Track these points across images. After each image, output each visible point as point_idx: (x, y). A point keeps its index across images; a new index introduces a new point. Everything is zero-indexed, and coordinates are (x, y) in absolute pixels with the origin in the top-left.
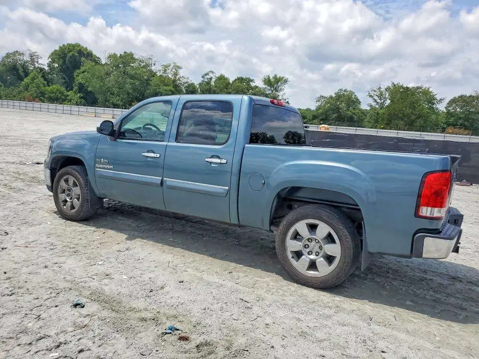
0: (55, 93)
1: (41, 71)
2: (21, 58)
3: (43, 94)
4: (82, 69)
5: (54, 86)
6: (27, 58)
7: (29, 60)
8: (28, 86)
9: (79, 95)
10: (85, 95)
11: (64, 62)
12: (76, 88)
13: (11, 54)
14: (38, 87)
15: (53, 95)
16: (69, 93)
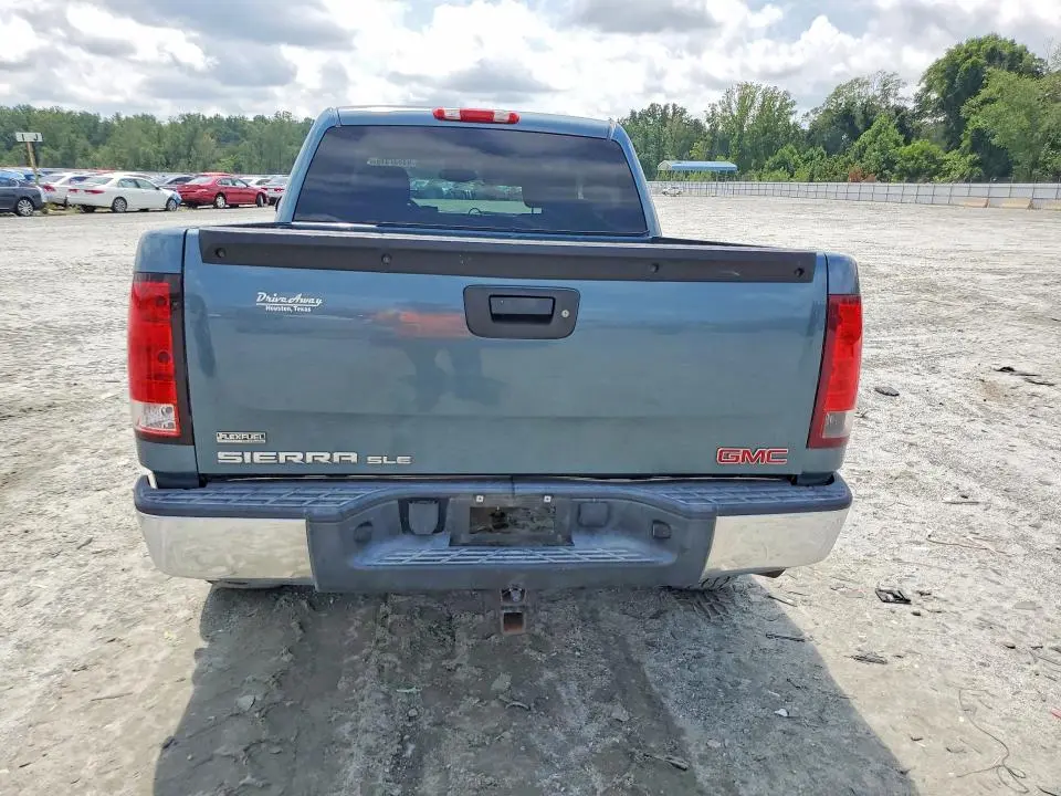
0: (917, 159)
1: (897, 115)
2: (862, 91)
3: (890, 163)
4: (984, 93)
5: (918, 143)
6: (874, 90)
7: (878, 93)
8: (864, 149)
9: (970, 157)
10: (986, 155)
11: (950, 87)
12: (966, 143)
13: (844, 87)
14: (883, 151)
15: (910, 165)
16: (947, 157)
